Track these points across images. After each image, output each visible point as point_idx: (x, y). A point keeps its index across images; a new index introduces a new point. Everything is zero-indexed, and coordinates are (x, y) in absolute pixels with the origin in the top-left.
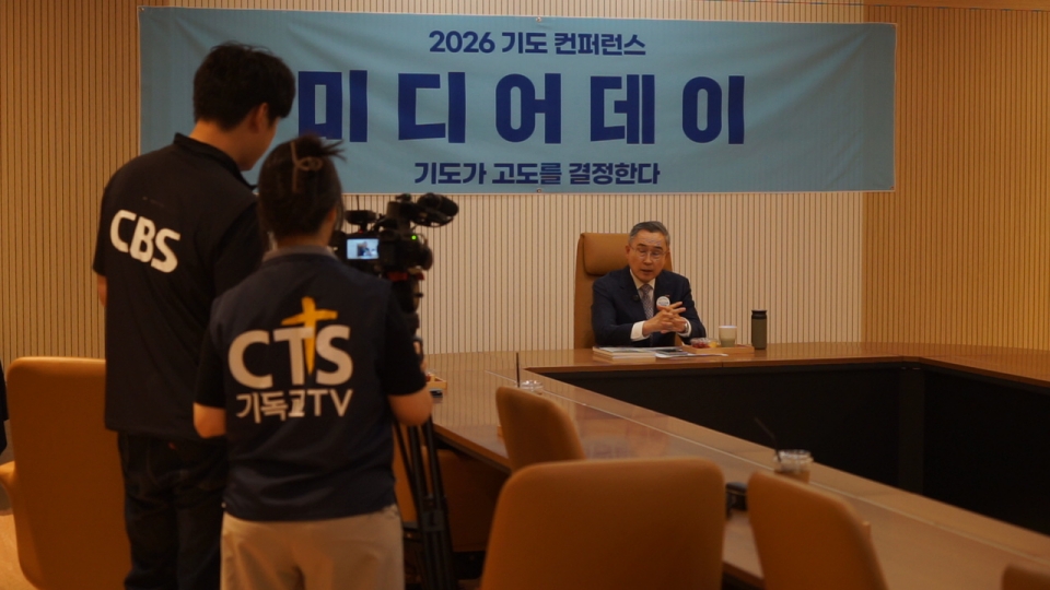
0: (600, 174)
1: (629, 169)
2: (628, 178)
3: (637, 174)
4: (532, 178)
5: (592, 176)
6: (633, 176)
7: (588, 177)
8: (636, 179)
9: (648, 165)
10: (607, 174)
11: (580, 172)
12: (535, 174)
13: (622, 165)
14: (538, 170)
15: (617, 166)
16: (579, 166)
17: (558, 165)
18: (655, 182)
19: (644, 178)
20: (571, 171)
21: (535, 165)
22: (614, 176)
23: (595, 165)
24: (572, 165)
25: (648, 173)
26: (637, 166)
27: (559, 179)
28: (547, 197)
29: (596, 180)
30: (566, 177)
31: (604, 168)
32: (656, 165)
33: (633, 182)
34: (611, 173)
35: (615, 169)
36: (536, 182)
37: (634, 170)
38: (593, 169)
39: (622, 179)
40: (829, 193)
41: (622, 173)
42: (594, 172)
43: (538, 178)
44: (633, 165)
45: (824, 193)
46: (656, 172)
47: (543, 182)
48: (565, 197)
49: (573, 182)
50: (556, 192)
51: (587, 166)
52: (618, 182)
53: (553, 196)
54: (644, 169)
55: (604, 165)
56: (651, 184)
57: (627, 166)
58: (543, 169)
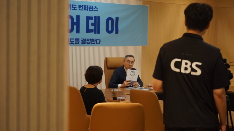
0: (88, 41)
1: (94, 40)
2: (94, 42)
3: (96, 41)
4: (73, 42)
5: (86, 42)
6: (95, 42)
7: (85, 42)
8: (96, 43)
9: (98, 39)
10: (89, 41)
11: (84, 41)
12: (74, 41)
13: (93, 39)
14: (74, 40)
15: (92, 39)
16: (83, 39)
17: (79, 39)
18: (100, 43)
19: (98, 42)
20: (82, 41)
21: (74, 39)
22: (91, 42)
23: (87, 39)
24: (82, 39)
25: (98, 41)
26: (96, 39)
27: (79, 42)
28: (76, 47)
29: (87, 43)
30: (80, 42)
31: (89, 40)
32: (100, 39)
33: (95, 44)
34: (90, 41)
35: (91, 40)
36: (74, 43)
37: (95, 40)
38: (86, 40)
39: (93, 43)
40: (135, 46)
41: (93, 41)
42: (87, 41)
43: (74, 42)
44: (95, 39)
45: (134, 46)
46: (100, 41)
47: (75, 43)
48: (80, 47)
49: (82, 43)
50: (78, 46)
51: (85, 39)
52: (92, 43)
53: (77, 47)
54: (98, 40)
55: (89, 39)
56: (99, 44)
57: (94, 39)
58: (75, 40)
